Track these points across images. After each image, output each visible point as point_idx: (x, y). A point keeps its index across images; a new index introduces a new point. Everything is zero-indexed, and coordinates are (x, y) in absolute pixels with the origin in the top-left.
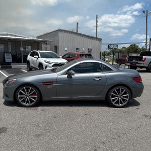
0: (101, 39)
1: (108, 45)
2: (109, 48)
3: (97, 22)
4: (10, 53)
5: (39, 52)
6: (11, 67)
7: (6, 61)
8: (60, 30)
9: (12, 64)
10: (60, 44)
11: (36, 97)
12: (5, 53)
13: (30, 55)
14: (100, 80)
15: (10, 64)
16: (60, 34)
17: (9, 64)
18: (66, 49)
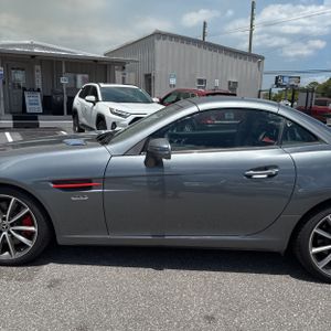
0: (263, 58)
1: (277, 78)
2: (277, 84)
3: (252, 19)
4: (39, 90)
5: (99, 86)
6: (38, 125)
7: (28, 111)
8: (159, 35)
9: (40, 117)
10: (157, 69)
11: (32, 233)
12: (24, 89)
13: (80, 96)
14: (270, 176)
15: (36, 119)
16: (159, 44)
17: (34, 117)
18: (173, 81)
